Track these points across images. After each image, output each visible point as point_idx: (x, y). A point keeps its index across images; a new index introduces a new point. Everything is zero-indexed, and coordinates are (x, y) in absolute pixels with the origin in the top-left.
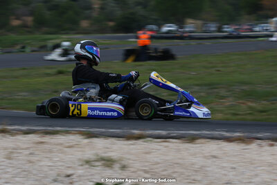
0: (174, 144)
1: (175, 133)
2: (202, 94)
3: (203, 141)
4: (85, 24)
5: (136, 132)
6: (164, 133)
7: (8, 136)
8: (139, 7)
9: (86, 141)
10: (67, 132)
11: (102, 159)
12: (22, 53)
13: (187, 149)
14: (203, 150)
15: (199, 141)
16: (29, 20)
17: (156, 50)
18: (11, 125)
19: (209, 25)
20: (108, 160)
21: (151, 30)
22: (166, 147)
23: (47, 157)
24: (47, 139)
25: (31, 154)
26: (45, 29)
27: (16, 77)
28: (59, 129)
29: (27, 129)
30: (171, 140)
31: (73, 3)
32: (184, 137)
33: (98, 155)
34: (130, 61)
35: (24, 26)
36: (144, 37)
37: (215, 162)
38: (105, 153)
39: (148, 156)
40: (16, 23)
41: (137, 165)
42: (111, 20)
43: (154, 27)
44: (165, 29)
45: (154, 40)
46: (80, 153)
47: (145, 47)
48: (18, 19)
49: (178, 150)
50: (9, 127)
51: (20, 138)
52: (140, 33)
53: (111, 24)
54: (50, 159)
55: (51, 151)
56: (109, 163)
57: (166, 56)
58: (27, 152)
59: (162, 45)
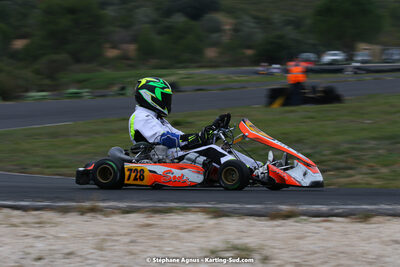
0: (339, 225)
1: (341, 208)
2: (381, 151)
3: (381, 219)
4: (211, 53)
5: (284, 208)
6: (324, 208)
7: (100, 217)
8: (289, 28)
9: (213, 222)
10: (185, 210)
11: (235, 248)
12: (121, 97)
13: (357, 232)
14: (380, 232)
15: (375, 219)
16: (132, 48)
17: (314, 89)
18: (104, 200)
19: (391, 51)
20: (243, 250)
21: (307, 61)
22: (326, 229)
23: (155, 247)
24: (156, 219)
25: (132, 242)
26: (154, 62)
27: (113, 132)
28: (173, 205)
29: (128, 207)
30: (335, 219)
31: (193, 23)
32: (354, 215)
33: (228, 243)
34: (276, 106)
35: (124, 57)
36: (296, 71)
37: (396, 249)
38: (239, 239)
39: (301, 242)
40: (112, 53)
41: (286, 256)
42: (249, 47)
43: (311, 56)
44: (328, 58)
45: (312, 75)
46: (204, 239)
47: (298, 85)
48: (114, 47)
49: (345, 234)
50: (101, 204)
51: (118, 218)
52: (291, 65)
53: (249, 52)
54: (160, 249)
55: (160, 238)
56: (243, 253)
57: (330, 97)
58: (127, 239)
59: (322, 81)
